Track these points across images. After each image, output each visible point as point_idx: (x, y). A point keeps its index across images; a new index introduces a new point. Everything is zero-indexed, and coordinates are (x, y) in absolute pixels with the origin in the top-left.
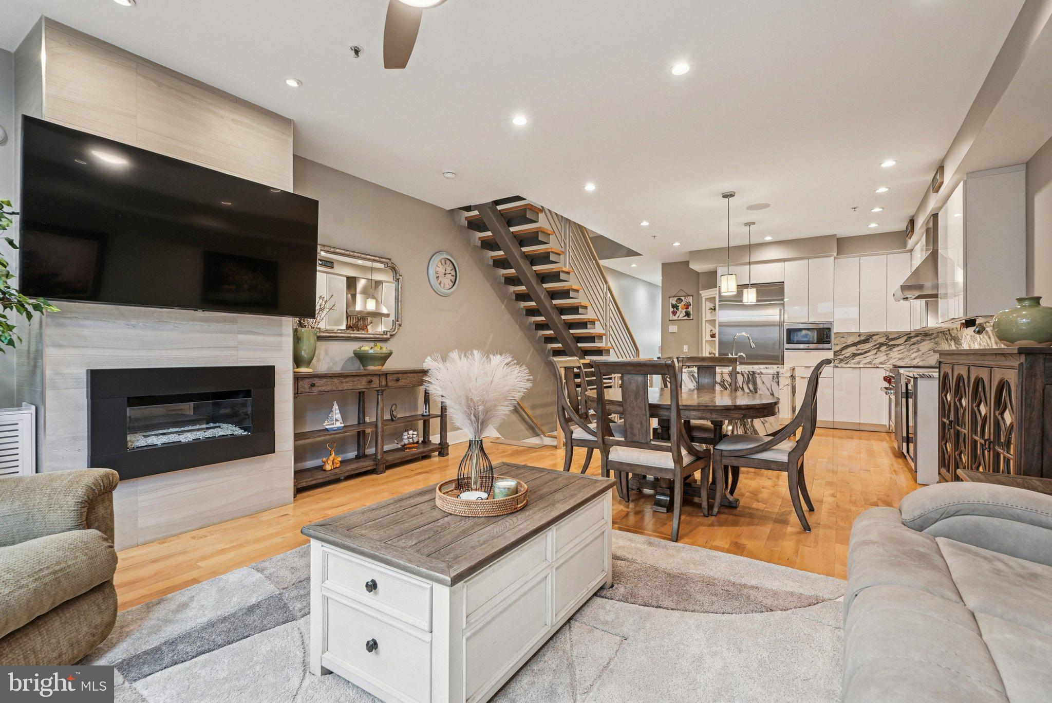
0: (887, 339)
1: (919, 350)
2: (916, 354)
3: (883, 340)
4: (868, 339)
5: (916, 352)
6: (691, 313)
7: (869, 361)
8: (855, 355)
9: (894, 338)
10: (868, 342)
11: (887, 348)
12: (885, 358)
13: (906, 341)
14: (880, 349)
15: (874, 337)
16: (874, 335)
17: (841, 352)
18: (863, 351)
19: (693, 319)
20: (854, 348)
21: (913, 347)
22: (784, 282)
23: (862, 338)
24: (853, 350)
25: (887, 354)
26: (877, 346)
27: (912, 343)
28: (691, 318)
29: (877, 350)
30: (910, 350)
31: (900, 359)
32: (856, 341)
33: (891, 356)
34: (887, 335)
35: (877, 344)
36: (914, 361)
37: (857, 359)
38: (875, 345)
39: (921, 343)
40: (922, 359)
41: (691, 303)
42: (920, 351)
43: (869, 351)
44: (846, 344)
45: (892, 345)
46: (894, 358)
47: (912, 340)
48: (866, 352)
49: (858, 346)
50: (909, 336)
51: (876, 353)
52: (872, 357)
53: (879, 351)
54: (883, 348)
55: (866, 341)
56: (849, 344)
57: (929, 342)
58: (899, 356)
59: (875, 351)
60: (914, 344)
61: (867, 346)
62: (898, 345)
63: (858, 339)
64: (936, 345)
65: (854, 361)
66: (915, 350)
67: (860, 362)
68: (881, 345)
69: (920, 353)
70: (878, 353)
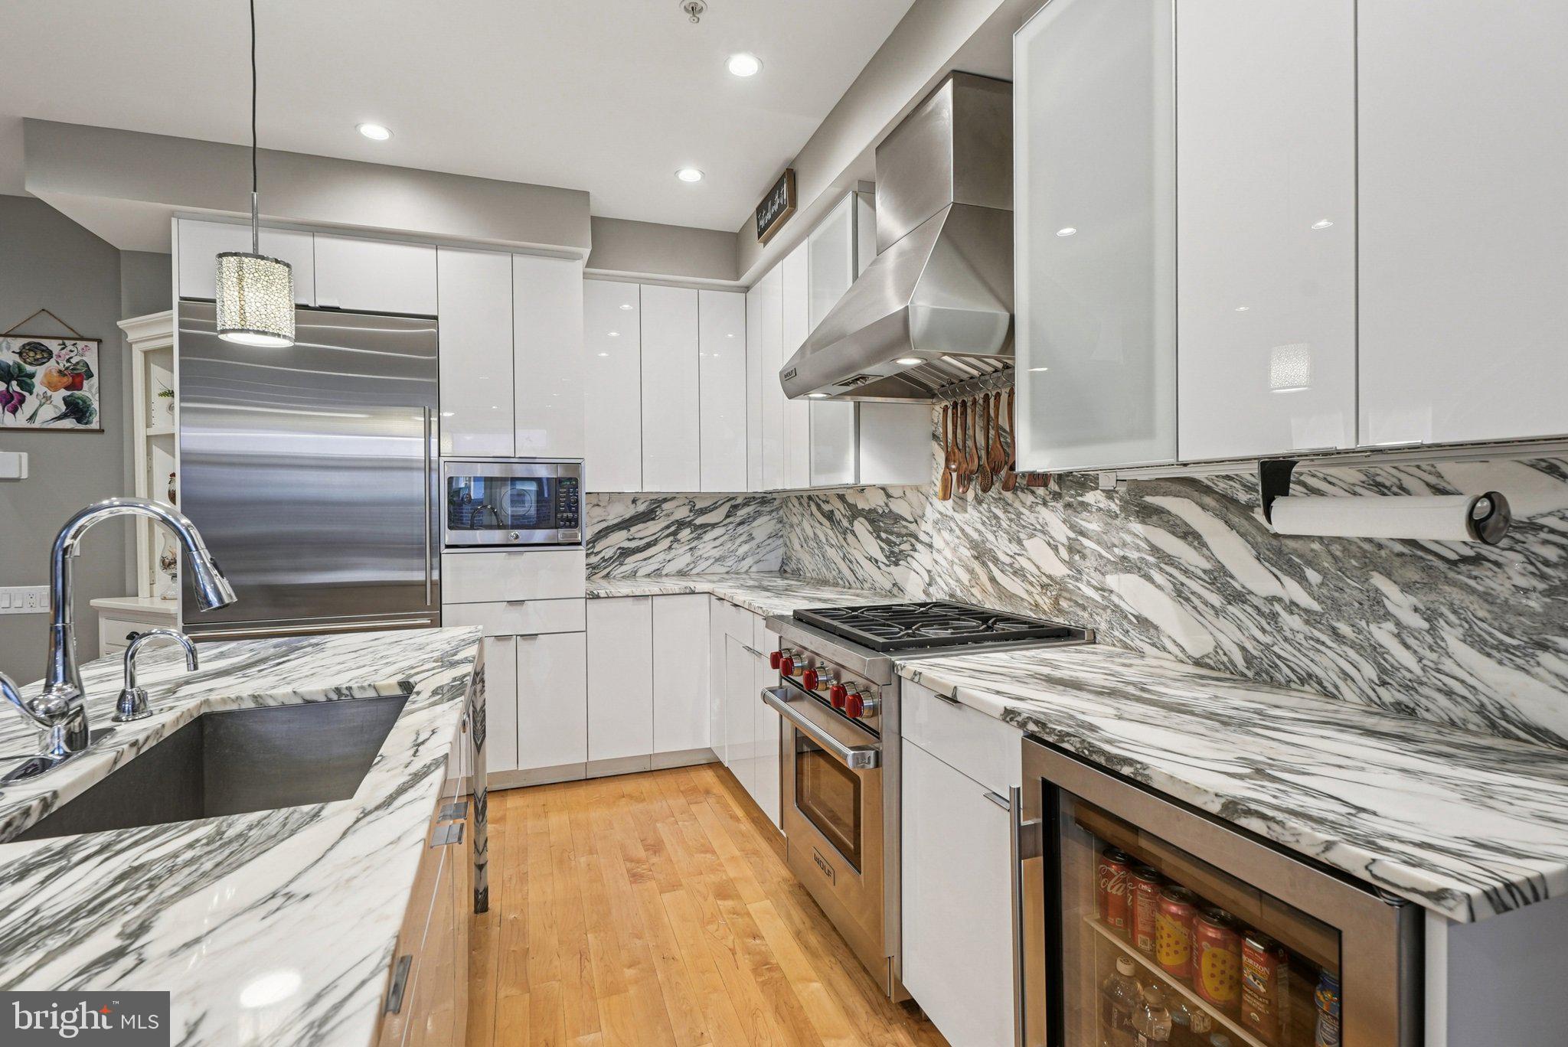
0: (691, 511)
1: (751, 538)
2: (745, 548)
3: (682, 513)
4: (653, 511)
5: (746, 542)
6: (95, 405)
7: (656, 567)
8: (625, 553)
9: (706, 508)
10: (653, 519)
11: (692, 533)
12: (688, 558)
13: (727, 516)
14: (679, 537)
15: (665, 506)
16: (665, 500)
17: (594, 547)
18: (643, 542)
19: (101, 431)
20: (623, 534)
21: (740, 530)
22: (436, 318)
23: (642, 507)
24: (618, 539)
25: (691, 549)
26: (673, 528)
27: (738, 520)
28: (95, 425)
29: (671, 538)
30: (733, 539)
31: (717, 560)
32: (627, 516)
33: (700, 553)
34: (691, 500)
35: (673, 523)
36: (743, 563)
37: (631, 562)
38: (668, 527)
39: (755, 519)
40: (757, 557)
41: (94, 369)
42: (753, 538)
43: (655, 543)
44: (604, 525)
45: (702, 526)
46: (707, 559)
47: (740, 513)
48: (649, 546)
49: (633, 529)
50: (733, 502)
51: (670, 548)
52: (662, 556)
53: (677, 541)
54: (685, 534)
55: (647, 516)
56: (610, 523)
57: (769, 517)
58: (716, 553)
59: (666, 543)
60: (741, 523)
61: (652, 528)
62: (713, 526)
63: (630, 512)
64: (781, 525)
65: (623, 568)
66: (744, 538)
67: (636, 572)
68: (681, 524)
69: (753, 544)
70: (675, 545)
